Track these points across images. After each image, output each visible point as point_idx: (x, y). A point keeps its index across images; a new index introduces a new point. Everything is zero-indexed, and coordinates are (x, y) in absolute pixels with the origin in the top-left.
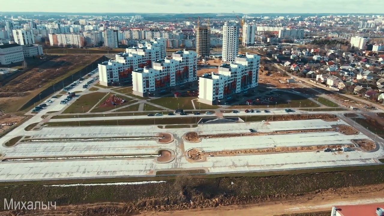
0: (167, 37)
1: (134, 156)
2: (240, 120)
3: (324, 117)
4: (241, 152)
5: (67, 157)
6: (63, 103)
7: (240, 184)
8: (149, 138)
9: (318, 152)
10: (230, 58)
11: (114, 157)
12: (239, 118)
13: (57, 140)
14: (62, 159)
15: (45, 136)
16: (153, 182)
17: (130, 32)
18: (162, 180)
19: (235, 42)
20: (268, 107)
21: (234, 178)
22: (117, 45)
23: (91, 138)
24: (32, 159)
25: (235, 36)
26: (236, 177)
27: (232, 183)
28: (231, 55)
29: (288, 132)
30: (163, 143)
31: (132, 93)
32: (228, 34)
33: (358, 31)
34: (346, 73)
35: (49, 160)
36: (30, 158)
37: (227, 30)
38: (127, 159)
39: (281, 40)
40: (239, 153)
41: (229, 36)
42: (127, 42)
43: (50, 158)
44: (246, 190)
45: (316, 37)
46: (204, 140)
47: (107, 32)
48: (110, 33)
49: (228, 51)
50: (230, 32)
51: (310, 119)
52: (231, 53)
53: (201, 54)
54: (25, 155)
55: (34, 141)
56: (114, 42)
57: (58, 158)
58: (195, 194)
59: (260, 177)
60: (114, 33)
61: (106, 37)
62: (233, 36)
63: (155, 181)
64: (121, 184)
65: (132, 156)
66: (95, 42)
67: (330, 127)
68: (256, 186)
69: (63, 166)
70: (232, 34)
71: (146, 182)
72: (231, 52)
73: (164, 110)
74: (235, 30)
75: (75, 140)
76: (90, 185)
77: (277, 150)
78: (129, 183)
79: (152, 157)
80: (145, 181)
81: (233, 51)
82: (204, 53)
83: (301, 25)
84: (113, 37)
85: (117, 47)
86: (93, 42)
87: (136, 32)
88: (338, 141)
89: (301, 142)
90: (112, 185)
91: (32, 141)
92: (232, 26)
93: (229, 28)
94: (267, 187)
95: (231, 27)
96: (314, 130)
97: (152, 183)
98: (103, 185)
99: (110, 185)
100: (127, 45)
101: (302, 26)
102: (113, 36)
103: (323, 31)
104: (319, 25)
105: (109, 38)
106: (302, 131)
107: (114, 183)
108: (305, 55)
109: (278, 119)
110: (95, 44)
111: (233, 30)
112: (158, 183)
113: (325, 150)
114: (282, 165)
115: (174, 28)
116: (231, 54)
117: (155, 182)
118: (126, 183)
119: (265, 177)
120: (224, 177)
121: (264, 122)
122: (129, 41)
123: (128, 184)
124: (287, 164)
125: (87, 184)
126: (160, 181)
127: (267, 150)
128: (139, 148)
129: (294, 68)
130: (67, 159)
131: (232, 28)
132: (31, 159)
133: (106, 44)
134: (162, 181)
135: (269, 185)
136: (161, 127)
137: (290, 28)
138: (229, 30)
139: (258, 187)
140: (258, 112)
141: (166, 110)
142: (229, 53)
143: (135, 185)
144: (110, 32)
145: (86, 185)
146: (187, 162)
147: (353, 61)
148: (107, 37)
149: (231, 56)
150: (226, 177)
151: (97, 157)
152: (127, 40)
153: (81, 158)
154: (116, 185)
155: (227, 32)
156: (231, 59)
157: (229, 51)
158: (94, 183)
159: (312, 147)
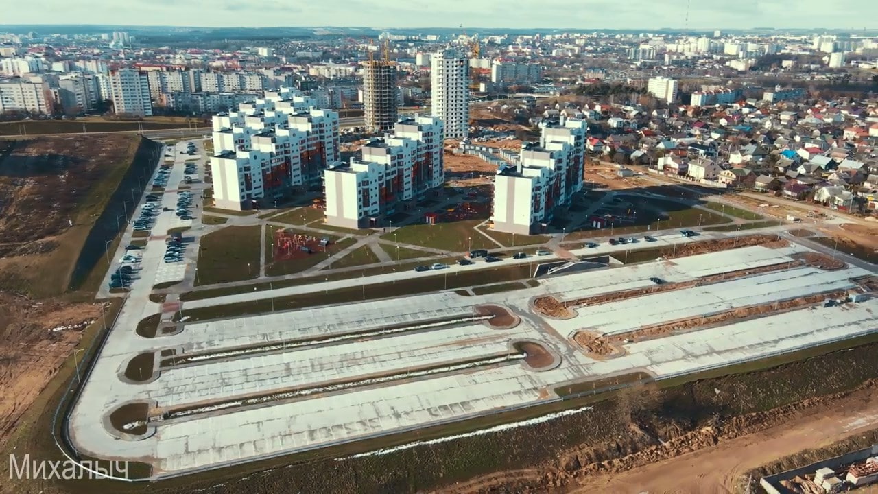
0: (256, 85)
1: (472, 364)
2: (612, 260)
3: (761, 241)
4: (679, 327)
5: (322, 386)
6: (174, 260)
7: (731, 390)
8: (464, 320)
9: (814, 308)
10: (452, 131)
11: (430, 372)
12: (610, 257)
13: (253, 351)
14: (313, 393)
15: (210, 343)
16: (567, 413)
17: (160, 74)
18: (583, 406)
19: (462, 95)
20: (649, 228)
21: (715, 380)
22: (150, 108)
23: (334, 337)
24: (239, 403)
25: (462, 80)
26: (719, 378)
27: (717, 391)
28: (454, 124)
29: (728, 277)
30: (504, 327)
31: (323, 222)
32: (448, 76)
33: (632, 66)
34: (702, 151)
35: (281, 398)
36: (233, 401)
37: (445, 67)
38: (463, 373)
39: (509, 87)
40: (674, 328)
41: (450, 80)
42: (172, 100)
43: (283, 395)
44: (748, 402)
45: (565, 79)
46: (583, 311)
47: (122, 76)
48: (131, 77)
49: (447, 114)
50: (450, 71)
51: (740, 247)
52: (454, 119)
53: (378, 124)
54: (209, 397)
55: (195, 359)
56: (142, 101)
57: (303, 393)
58: (661, 424)
59: (761, 372)
60: (141, 79)
61: (121, 88)
62: (459, 80)
63: (571, 409)
64: (505, 427)
65: (468, 365)
66: (85, 102)
67: (789, 259)
68: (762, 391)
69: (331, 409)
70: (455, 77)
71: (552, 416)
72: (454, 116)
73: (439, 254)
74: (462, 66)
75: (295, 345)
76: (439, 441)
77: (740, 315)
78: (522, 424)
79: (511, 360)
80: (551, 413)
81: (458, 115)
82: (385, 120)
83: (516, 54)
84: (140, 88)
85: (150, 112)
86: (81, 101)
87: (155, 73)
88: (827, 283)
89: (769, 294)
90: (488, 433)
91: (190, 359)
92: (455, 59)
93: (448, 62)
94: (781, 390)
95: (452, 60)
96: (767, 268)
97: (567, 415)
98: (469, 437)
99: (483, 434)
100: (173, 108)
101: (518, 55)
102: (139, 85)
103: (565, 66)
104: (551, 53)
105: (129, 91)
106: (750, 271)
107: (490, 427)
108: (588, 117)
109: (682, 253)
110: (85, 109)
111: (458, 67)
112: (578, 413)
113: (826, 304)
114: (776, 341)
115: (239, 63)
116: (456, 122)
117: (573, 412)
118: (515, 425)
119: (769, 370)
120: (696, 382)
121: (660, 260)
122: (176, 98)
123: (519, 427)
124: (782, 339)
125: (432, 440)
126: (580, 408)
127: (722, 317)
128: (463, 344)
129: (594, 146)
130: (324, 391)
131: (455, 64)
132: (236, 403)
133: (120, 107)
134: (585, 409)
135: (782, 385)
136: (466, 294)
137: (501, 61)
138: (448, 67)
139: (765, 393)
140: (634, 241)
141: (443, 254)
142: (449, 119)
143: (534, 425)
144: (129, 75)
145: (431, 442)
146: (591, 360)
147: (682, 126)
148: (123, 90)
149: (456, 126)
150: (700, 381)
151: (391, 378)
152: (172, 95)
153: (355, 384)
154: (496, 432)
155: (445, 71)
156: (454, 131)
157: (450, 115)
158: (448, 436)
159: (797, 300)
